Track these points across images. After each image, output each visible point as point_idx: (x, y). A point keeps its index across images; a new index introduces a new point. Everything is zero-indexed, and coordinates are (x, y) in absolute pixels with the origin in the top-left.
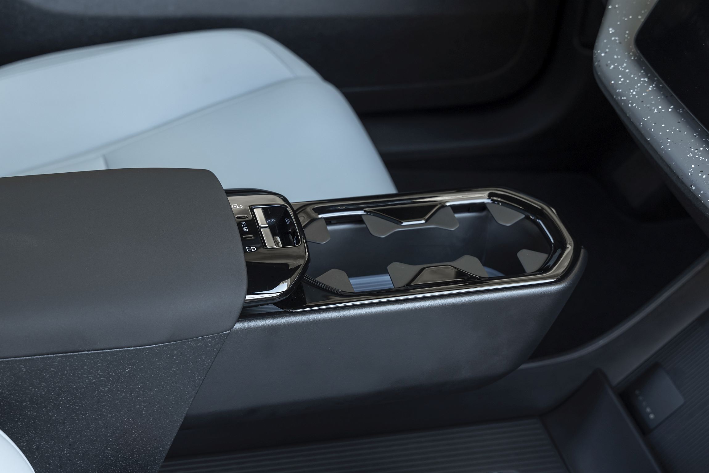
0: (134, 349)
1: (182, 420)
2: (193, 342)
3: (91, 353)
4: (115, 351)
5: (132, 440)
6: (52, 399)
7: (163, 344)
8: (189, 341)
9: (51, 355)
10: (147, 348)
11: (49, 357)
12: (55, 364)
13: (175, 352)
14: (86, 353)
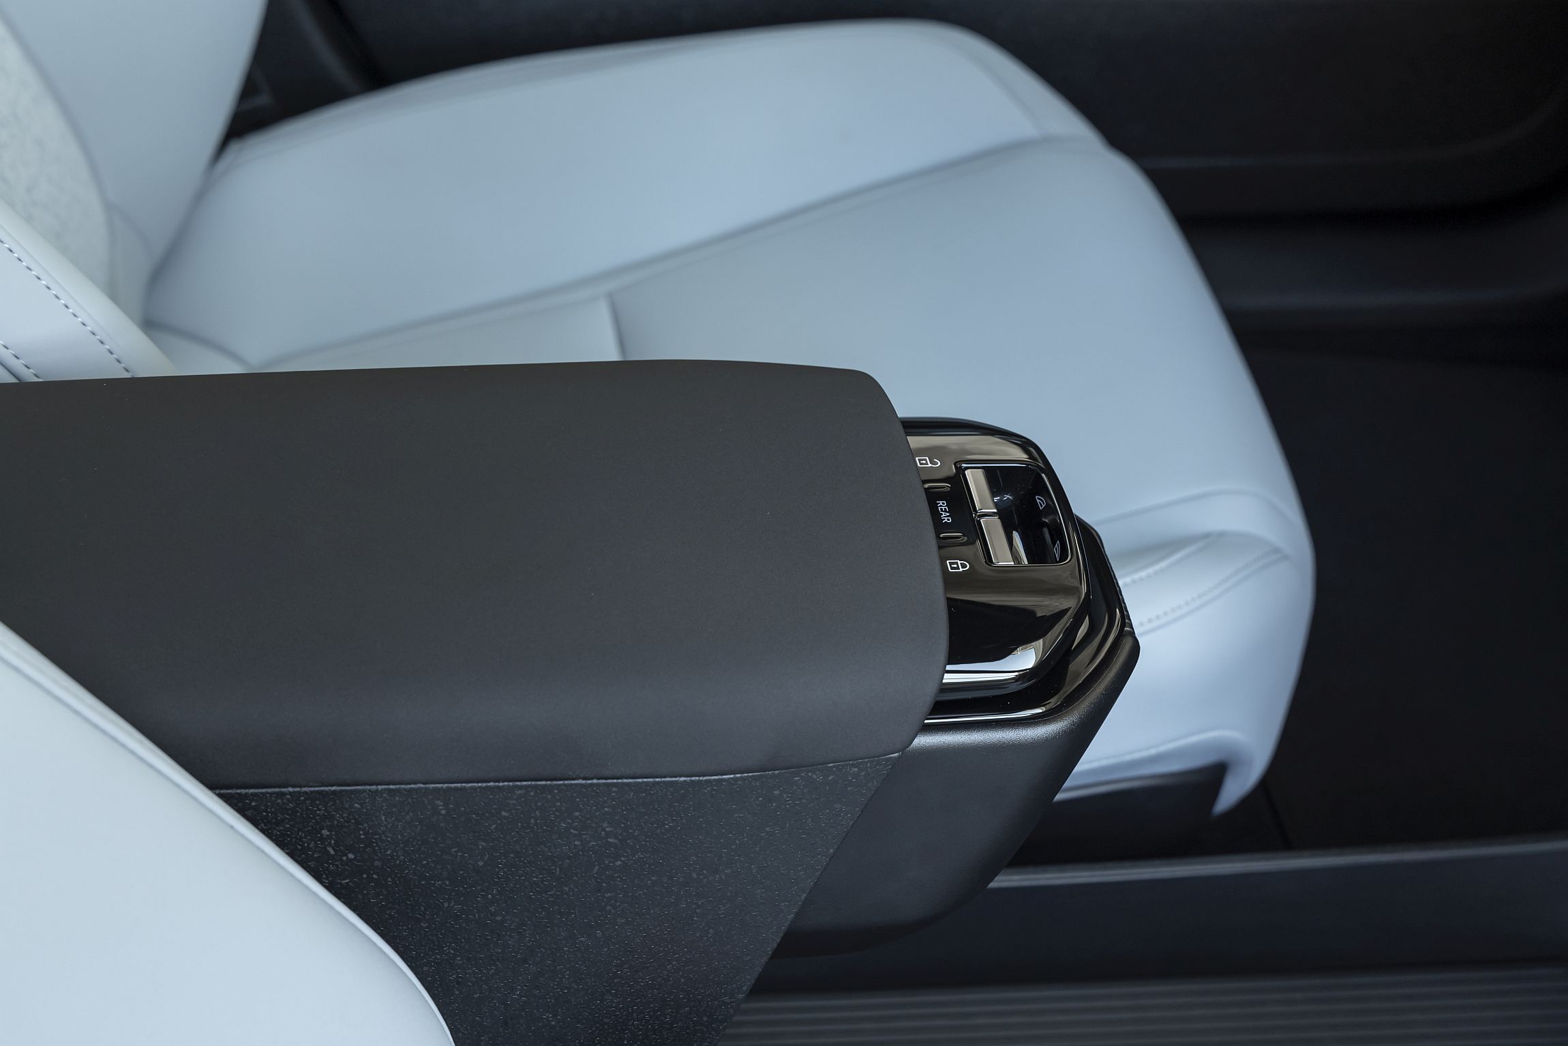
0: (685, 781)
1: (779, 941)
2: (818, 773)
3: (592, 785)
4: (643, 782)
5: (666, 975)
6: (499, 878)
7: (750, 774)
8: (810, 771)
9: (504, 782)
10: (714, 779)
11: (498, 787)
12: (512, 802)
13: (776, 792)
14: (580, 784)
